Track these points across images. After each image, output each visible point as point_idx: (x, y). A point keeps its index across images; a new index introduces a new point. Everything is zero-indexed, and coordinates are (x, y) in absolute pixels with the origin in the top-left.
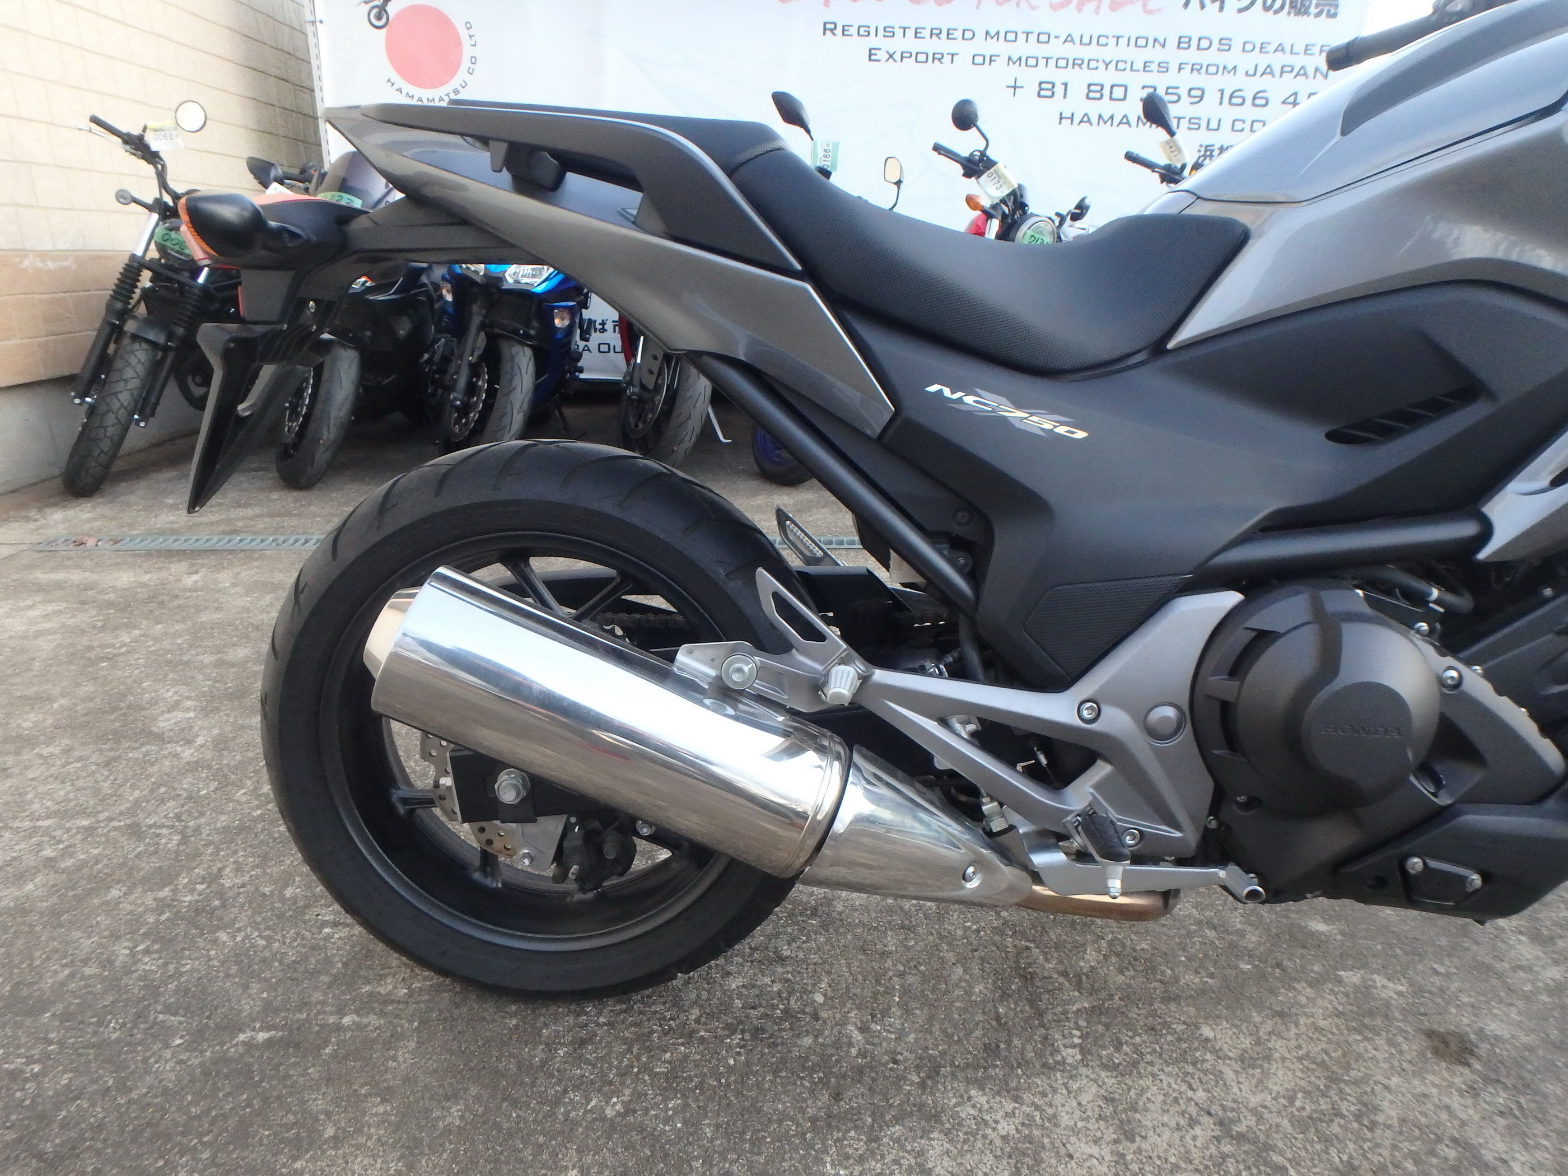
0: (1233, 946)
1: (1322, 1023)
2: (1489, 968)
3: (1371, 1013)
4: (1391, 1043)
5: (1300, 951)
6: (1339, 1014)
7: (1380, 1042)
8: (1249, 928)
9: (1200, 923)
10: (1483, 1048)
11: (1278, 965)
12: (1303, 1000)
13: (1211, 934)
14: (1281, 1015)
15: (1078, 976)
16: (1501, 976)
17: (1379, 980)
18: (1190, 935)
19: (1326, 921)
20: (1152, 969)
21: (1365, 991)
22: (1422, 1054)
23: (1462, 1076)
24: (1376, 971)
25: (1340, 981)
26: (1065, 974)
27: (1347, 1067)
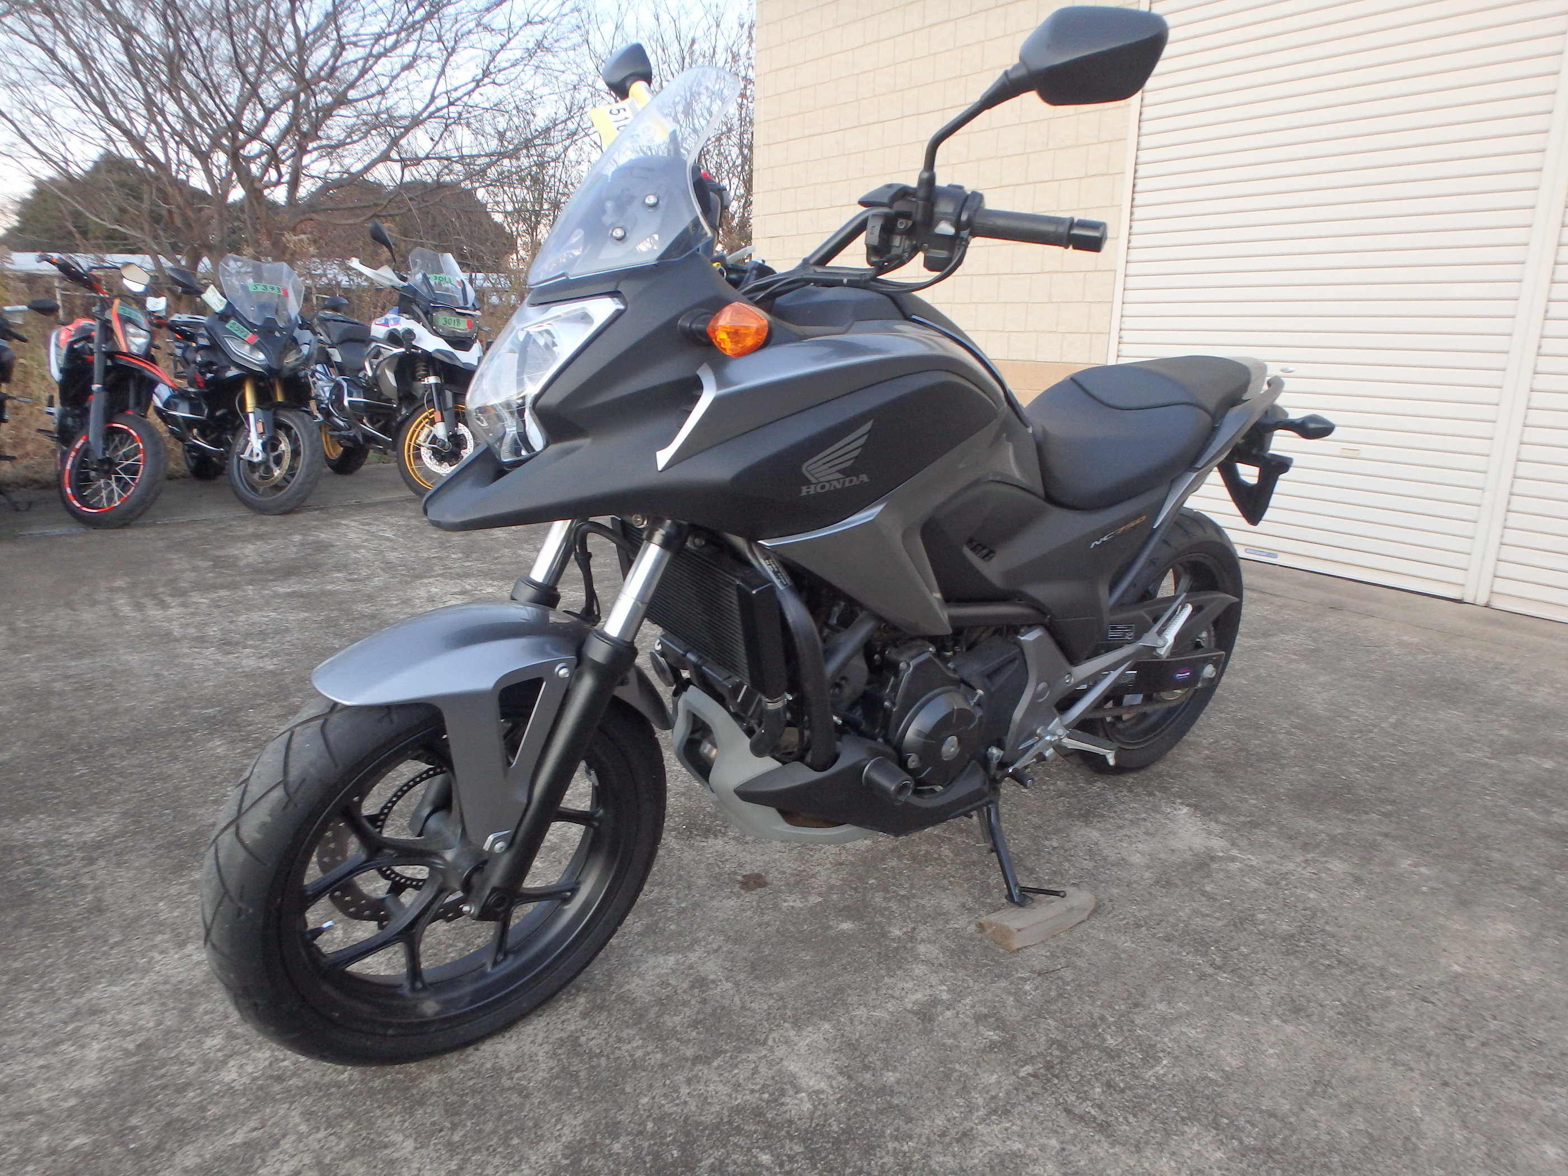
0: (886, 890)
1: (819, 868)
2: (736, 942)
3: (797, 883)
4: (784, 873)
5: (849, 902)
6: (813, 876)
7: (789, 871)
8: (884, 905)
9: (914, 896)
10: (736, 889)
11: (855, 889)
12: (834, 876)
13: (902, 892)
14: (841, 864)
15: (943, 841)
16: (728, 939)
17: (799, 904)
18: (912, 886)
19: (843, 933)
20: (914, 859)
21: (804, 895)
22: (767, 873)
23: (747, 870)
24: (801, 909)
25: (820, 894)
26: (950, 839)
27: (799, 853)
